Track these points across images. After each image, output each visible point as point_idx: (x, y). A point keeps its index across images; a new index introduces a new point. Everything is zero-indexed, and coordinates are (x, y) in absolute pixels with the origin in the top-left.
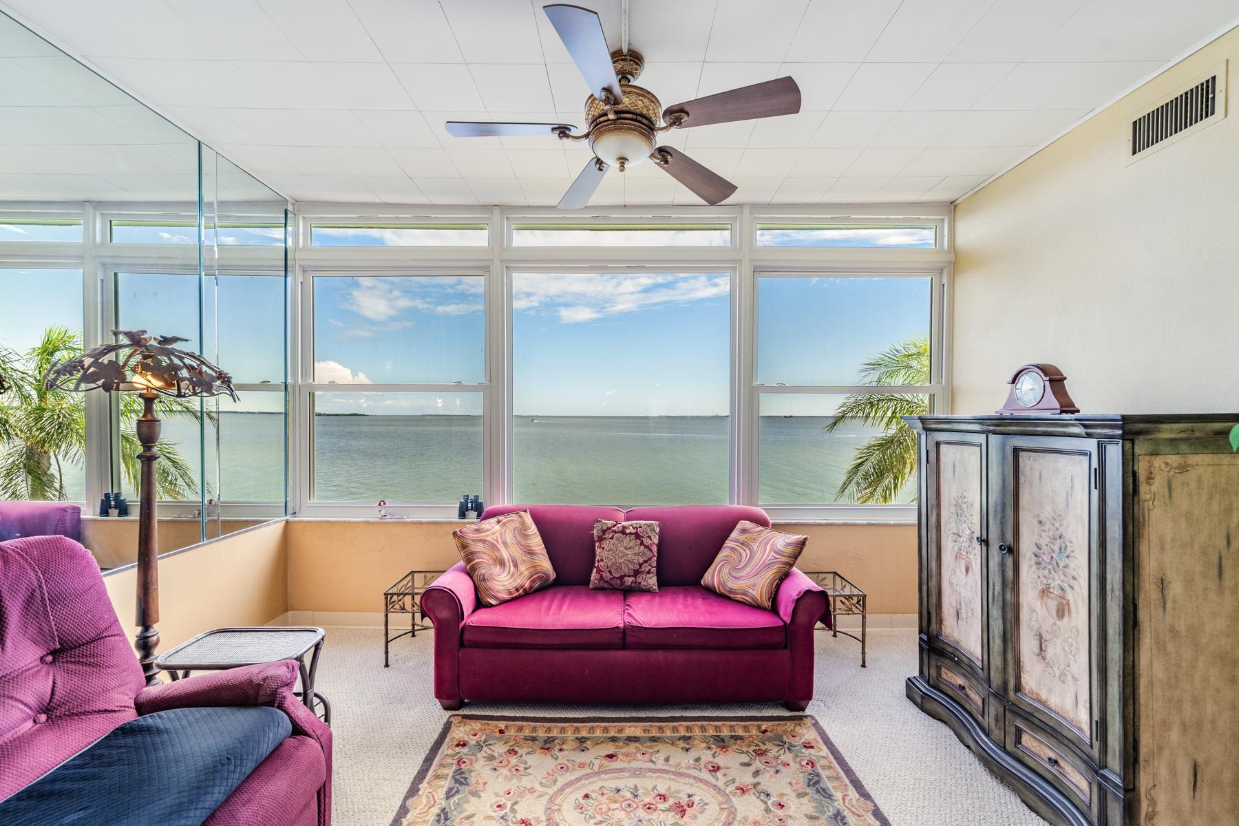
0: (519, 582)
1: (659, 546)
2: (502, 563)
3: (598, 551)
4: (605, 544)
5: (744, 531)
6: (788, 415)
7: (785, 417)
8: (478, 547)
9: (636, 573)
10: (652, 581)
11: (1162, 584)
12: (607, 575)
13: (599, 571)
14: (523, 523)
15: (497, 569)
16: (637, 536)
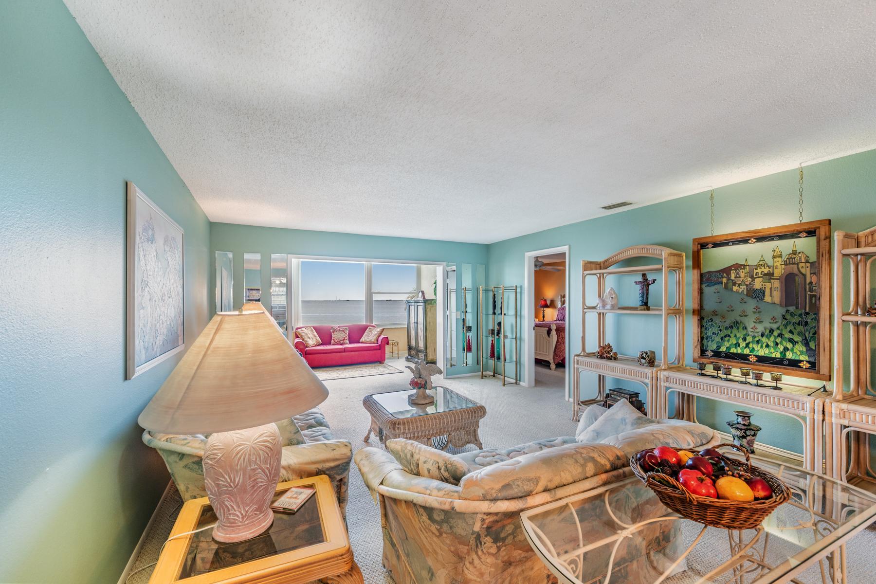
0: (314, 343)
1: (349, 333)
2: (309, 338)
3: (333, 335)
4: (335, 333)
5: (370, 329)
6: (389, 299)
7: (387, 300)
8: (303, 334)
9: (344, 340)
10: (348, 342)
11: (430, 323)
12: (336, 341)
13: (334, 340)
14: (312, 329)
15: (308, 340)
16: (343, 331)
